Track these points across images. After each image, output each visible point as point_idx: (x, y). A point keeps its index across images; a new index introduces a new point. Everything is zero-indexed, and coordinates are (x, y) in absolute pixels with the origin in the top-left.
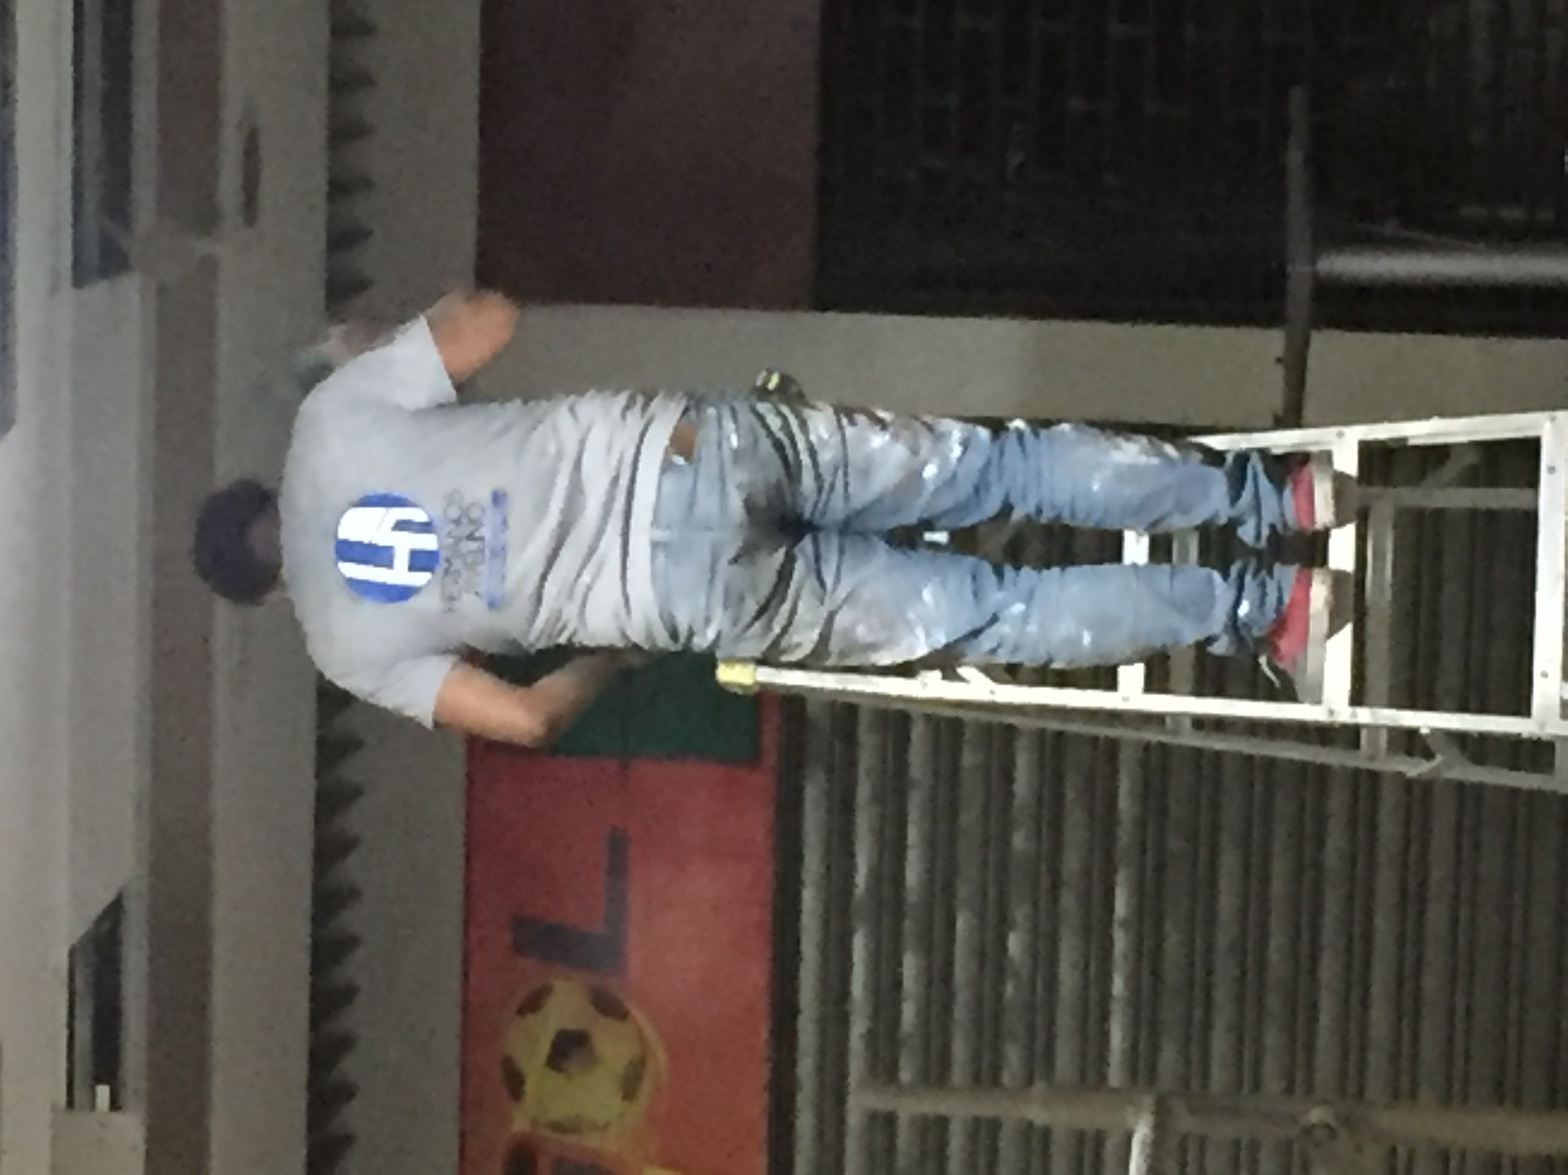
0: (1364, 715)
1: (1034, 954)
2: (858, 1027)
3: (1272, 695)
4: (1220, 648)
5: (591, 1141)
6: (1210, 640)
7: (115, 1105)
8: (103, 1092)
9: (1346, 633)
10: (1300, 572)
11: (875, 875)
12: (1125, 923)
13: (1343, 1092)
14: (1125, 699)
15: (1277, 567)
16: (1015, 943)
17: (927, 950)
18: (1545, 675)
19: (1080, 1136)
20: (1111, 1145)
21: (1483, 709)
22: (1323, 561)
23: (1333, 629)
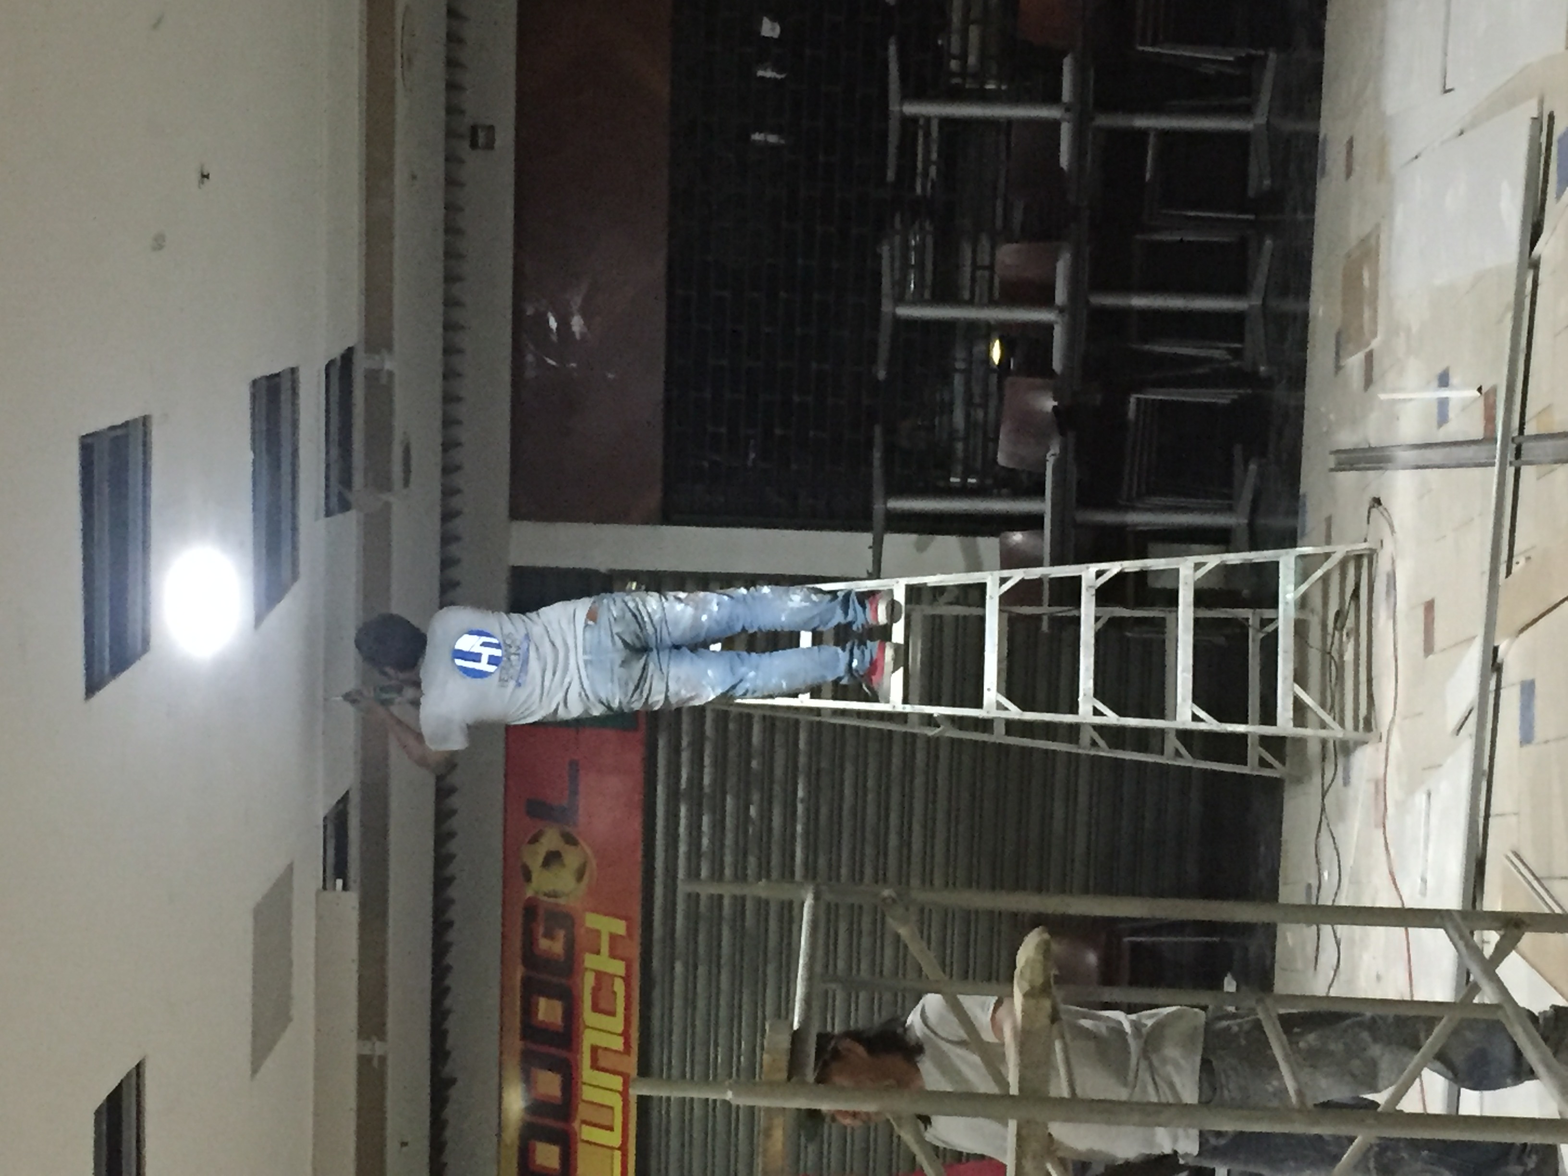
0: (908, 708)
1: (761, 817)
2: (683, 848)
3: (867, 699)
4: (844, 682)
5: (562, 901)
6: (840, 679)
7: (345, 887)
8: (339, 883)
9: (901, 671)
10: (880, 643)
11: (690, 779)
12: (802, 801)
13: (900, 883)
14: (802, 702)
15: (869, 643)
16: (753, 811)
17: (713, 812)
18: (989, 690)
19: (782, 903)
20: (796, 906)
21: (962, 706)
22: (889, 638)
23: (895, 669)
